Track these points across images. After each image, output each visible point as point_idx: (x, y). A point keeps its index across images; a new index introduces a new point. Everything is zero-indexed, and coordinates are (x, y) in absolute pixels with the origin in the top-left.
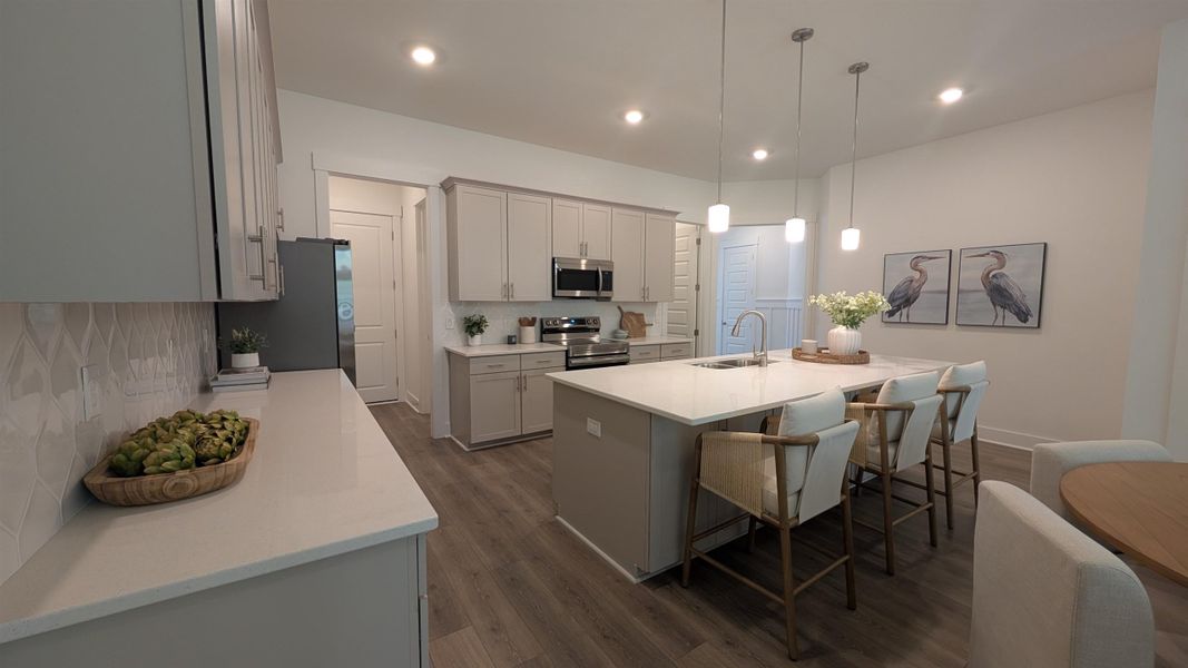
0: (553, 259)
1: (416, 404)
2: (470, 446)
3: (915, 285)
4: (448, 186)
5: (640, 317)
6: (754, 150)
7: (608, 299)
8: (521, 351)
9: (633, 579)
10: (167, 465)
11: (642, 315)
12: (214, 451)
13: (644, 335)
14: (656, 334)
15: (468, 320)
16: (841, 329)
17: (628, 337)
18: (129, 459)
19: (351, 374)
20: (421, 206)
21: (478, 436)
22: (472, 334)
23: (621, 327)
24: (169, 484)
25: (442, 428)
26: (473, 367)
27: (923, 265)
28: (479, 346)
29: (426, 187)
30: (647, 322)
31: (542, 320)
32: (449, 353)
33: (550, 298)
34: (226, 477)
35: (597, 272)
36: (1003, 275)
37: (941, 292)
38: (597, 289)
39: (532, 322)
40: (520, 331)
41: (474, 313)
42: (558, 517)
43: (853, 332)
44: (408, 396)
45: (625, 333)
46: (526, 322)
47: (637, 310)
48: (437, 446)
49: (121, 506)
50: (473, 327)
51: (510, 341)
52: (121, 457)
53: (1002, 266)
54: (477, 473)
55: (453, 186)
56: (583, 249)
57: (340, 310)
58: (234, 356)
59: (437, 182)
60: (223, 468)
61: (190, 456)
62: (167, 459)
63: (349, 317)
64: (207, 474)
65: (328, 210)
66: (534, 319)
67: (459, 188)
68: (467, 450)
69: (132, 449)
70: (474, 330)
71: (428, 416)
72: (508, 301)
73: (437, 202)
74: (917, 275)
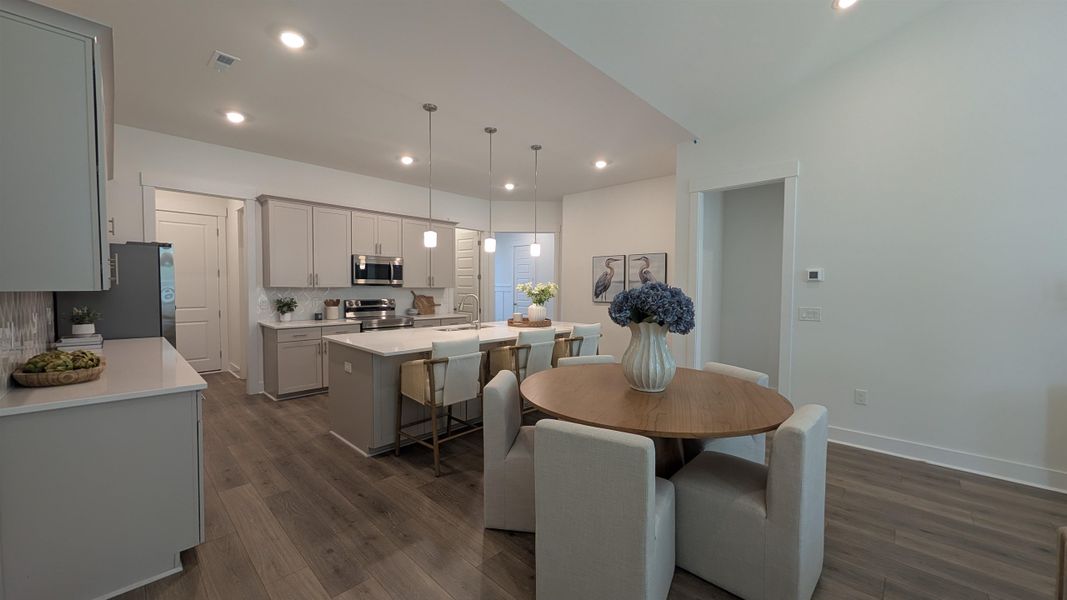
0: (352, 257)
1: (237, 372)
2: (278, 396)
3: (608, 277)
4: (262, 200)
5: (430, 299)
6: (506, 183)
7: (399, 286)
8: (323, 324)
9: (366, 455)
10: (59, 368)
11: (432, 298)
12: (83, 364)
13: (433, 312)
14: (442, 312)
15: (279, 302)
16: (534, 306)
17: (419, 314)
18: (36, 367)
19: (172, 340)
20: (241, 211)
21: (285, 388)
22: (283, 313)
23: (414, 307)
24: (63, 375)
25: (257, 386)
26: (281, 337)
27: (612, 264)
28: (288, 320)
29: (244, 200)
30: (436, 302)
31: (345, 302)
32: (263, 327)
33: (349, 285)
34: (92, 375)
35: (390, 266)
36: (648, 272)
37: (620, 282)
38: (389, 278)
39: (336, 303)
40: (325, 310)
41: (285, 297)
42: (331, 432)
43: (540, 308)
44: (232, 366)
45: (415, 311)
46: (329, 303)
47: (427, 294)
48: (251, 400)
49: (35, 387)
50: (285, 307)
51: (317, 317)
52: (32, 366)
53: (648, 266)
54: (280, 413)
55: (266, 201)
56: (378, 247)
57: (163, 294)
58: (74, 326)
59: (254, 197)
60: (90, 371)
61: (71, 365)
62: (59, 366)
63: (172, 300)
64: (83, 373)
65: (154, 210)
66: (338, 301)
67: (271, 203)
68: (274, 399)
69: (37, 362)
70: (285, 309)
71: (245, 380)
72: (313, 285)
73: (253, 211)
74: (609, 271)
